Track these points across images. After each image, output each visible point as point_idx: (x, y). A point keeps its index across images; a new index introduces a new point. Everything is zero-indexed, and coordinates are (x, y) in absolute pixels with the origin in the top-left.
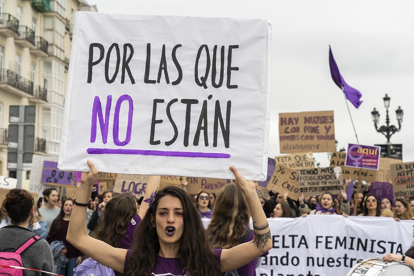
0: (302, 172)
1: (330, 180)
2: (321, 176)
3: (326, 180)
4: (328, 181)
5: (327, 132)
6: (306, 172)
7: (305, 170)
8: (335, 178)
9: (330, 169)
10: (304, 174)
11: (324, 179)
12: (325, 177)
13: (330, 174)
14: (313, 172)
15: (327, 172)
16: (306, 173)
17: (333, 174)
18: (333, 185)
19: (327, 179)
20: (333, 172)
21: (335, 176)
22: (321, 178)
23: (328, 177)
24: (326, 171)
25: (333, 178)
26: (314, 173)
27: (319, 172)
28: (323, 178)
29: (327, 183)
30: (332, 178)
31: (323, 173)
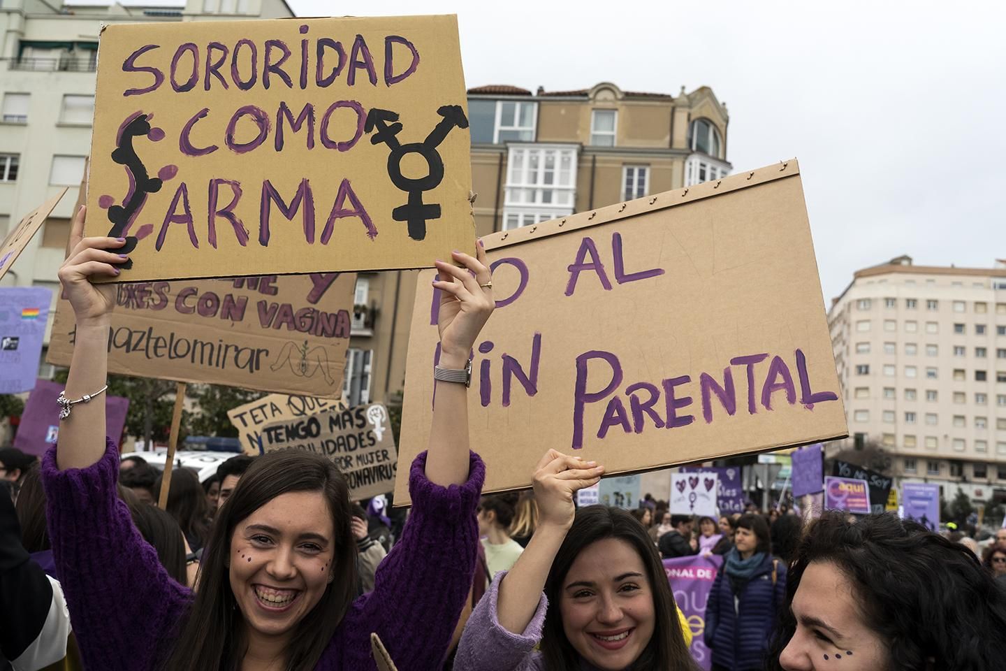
0: (273, 433)
1: (359, 451)
2: (332, 441)
3: (349, 453)
4: (353, 454)
5: (316, 296)
6: (283, 431)
7: (281, 427)
8: (373, 440)
9: (353, 413)
10: (278, 440)
11: (342, 448)
12: (343, 444)
13: (356, 431)
14: (303, 429)
15: (348, 424)
16: (283, 437)
17: (365, 430)
18: (370, 465)
19: (351, 450)
20: (364, 420)
21: (371, 435)
22: (331, 446)
23: (352, 441)
24: (344, 421)
25: (366, 442)
26: (309, 433)
27: (325, 429)
28: (337, 446)
29: (354, 462)
30: (364, 443)
31: (336, 428)
